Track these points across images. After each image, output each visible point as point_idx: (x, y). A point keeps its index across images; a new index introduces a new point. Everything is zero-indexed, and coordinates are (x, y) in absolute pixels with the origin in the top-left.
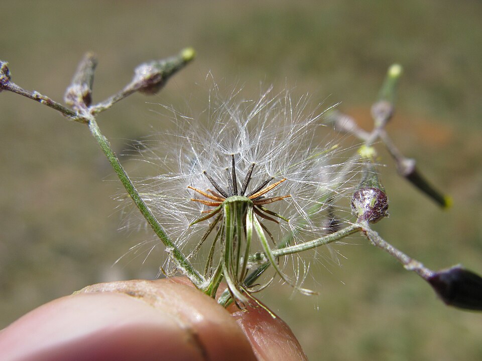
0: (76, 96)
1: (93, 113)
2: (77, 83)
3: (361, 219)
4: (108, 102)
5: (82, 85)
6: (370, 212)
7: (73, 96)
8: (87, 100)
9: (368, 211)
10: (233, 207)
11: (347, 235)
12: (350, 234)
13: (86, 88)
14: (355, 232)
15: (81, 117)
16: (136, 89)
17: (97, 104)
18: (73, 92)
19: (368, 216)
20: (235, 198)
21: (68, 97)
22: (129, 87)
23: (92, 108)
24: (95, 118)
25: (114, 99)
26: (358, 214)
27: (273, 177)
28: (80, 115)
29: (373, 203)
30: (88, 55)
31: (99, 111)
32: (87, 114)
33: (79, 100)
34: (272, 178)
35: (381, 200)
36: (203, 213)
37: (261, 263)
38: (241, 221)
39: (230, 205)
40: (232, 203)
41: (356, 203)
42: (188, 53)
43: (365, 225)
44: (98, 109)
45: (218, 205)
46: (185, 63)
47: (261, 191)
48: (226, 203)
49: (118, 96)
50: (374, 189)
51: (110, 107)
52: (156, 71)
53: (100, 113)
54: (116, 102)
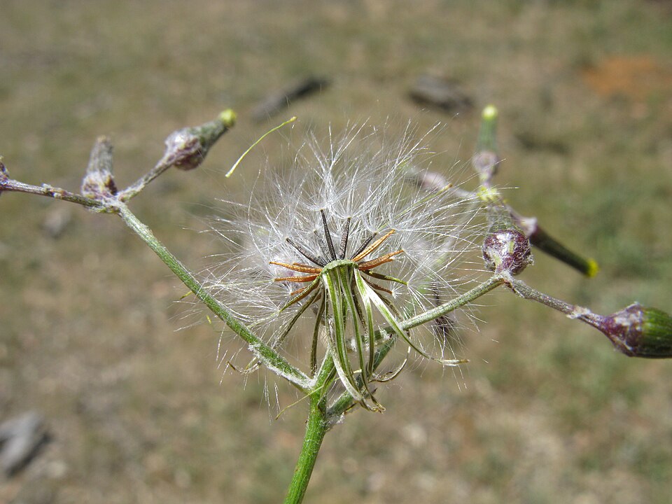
0: (96, 186)
1: (123, 200)
2: (94, 170)
3: (500, 270)
4: (139, 184)
5: (101, 170)
6: (510, 259)
7: (92, 187)
8: (112, 188)
9: (507, 259)
10: (335, 275)
11: (486, 292)
12: (489, 290)
13: (107, 173)
14: (496, 286)
15: (107, 207)
16: (170, 163)
17: (125, 189)
18: (91, 181)
19: (509, 264)
20: (335, 264)
21: (86, 190)
22: (162, 162)
23: (119, 195)
24: (126, 204)
25: (146, 180)
26: (494, 264)
27: (375, 232)
28: (106, 204)
29: (512, 247)
30: (100, 139)
31: (130, 196)
32: (115, 202)
33: (101, 189)
34: (375, 234)
35: (521, 243)
36: (292, 294)
37: (382, 343)
38: (350, 290)
39: (332, 274)
40: (334, 269)
41: (491, 252)
42: (227, 115)
43: (506, 275)
44: (128, 193)
45: (313, 278)
46: (226, 128)
47: (364, 251)
48: (326, 272)
49: (150, 175)
50: (510, 232)
51: (142, 189)
52: (192, 138)
53: (131, 198)
54: (148, 182)
